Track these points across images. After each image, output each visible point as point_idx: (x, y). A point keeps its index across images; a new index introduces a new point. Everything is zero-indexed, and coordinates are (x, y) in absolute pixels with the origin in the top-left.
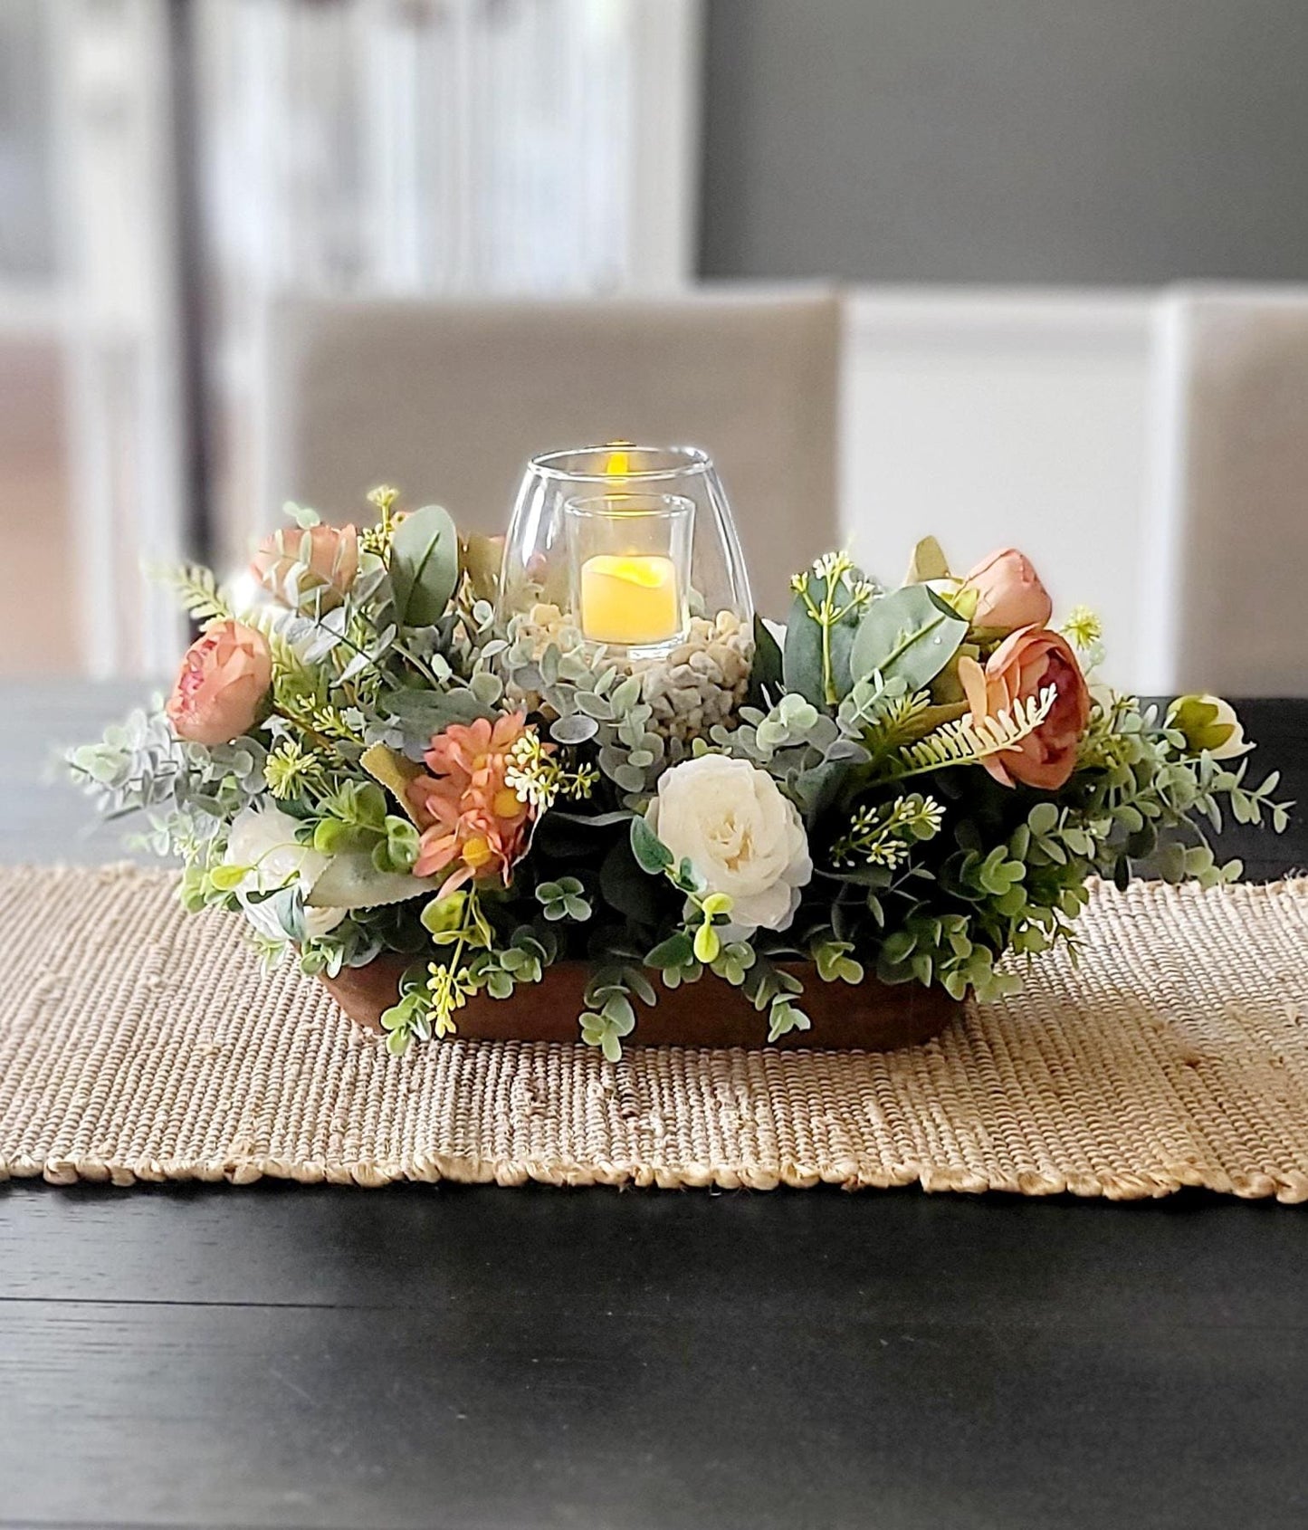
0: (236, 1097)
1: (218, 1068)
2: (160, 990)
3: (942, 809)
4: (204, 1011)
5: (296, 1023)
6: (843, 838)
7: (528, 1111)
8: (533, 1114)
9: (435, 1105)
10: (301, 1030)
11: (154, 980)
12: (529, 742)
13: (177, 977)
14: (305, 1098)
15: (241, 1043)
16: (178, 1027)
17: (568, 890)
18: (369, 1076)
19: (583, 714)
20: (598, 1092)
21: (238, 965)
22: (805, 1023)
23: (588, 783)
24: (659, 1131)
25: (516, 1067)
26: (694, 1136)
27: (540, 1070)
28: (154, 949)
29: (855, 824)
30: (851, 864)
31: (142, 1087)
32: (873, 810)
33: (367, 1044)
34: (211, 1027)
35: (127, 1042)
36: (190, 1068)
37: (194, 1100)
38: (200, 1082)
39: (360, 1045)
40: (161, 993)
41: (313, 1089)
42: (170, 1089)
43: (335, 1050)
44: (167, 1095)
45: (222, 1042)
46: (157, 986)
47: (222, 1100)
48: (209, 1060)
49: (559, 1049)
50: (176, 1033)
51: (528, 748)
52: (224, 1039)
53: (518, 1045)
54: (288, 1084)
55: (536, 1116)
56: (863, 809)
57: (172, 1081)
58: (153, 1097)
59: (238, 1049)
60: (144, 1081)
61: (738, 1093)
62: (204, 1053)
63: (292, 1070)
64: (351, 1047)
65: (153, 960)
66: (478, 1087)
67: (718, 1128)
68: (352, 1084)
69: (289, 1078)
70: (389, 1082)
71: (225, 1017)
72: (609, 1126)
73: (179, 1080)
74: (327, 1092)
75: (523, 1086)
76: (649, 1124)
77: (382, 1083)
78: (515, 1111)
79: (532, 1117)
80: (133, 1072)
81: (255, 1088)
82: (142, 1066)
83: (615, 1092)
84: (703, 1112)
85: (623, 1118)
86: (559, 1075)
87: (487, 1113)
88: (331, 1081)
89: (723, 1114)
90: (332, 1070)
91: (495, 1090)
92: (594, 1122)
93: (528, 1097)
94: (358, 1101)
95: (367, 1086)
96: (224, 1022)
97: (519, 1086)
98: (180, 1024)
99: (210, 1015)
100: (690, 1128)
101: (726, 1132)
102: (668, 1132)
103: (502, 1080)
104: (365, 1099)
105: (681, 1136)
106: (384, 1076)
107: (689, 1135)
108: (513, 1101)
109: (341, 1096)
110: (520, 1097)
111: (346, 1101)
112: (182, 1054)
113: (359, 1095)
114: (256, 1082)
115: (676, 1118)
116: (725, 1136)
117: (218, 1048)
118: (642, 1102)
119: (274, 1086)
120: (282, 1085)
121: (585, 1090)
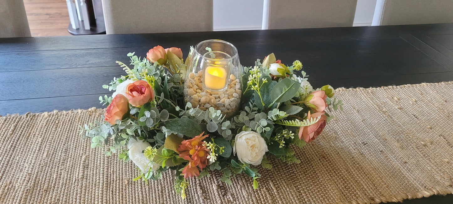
1: (130, 190)
4: (122, 164)
7: (203, 197)
14: (153, 200)
15: (133, 178)
16: (118, 173)
18: (165, 187)
20: (216, 187)
23: (223, 151)
24: (232, 200)
25: (195, 178)
26: (240, 201)
27: (200, 178)
31: (114, 202)
34: (125, 172)
36: (124, 191)
38: (127, 197)
41: (154, 196)
42: (121, 201)
45: (129, 178)
50: (118, 176)
54: (148, 194)
59: (133, 181)
60: (114, 198)
61: (243, 181)
62: (126, 183)
67: (244, 197)
68: (162, 192)
69: (147, 192)
70: (170, 190)
71: (127, 167)
72: (221, 200)
73: (122, 197)
74: (157, 196)
75: (199, 187)
76: (229, 198)
77: (168, 190)
78: (200, 197)
79: (205, 200)
80: (111, 195)
81: (141, 198)
82: (112, 191)
83: (218, 186)
84: (238, 190)
85: (223, 196)
86: (205, 180)
87: (194, 199)
88: (157, 191)
89: (243, 191)
90: (156, 187)
91: (193, 189)
92: (218, 200)
93: (201, 191)
94: (165, 199)
95: (165, 192)
96: (127, 169)
97: (198, 187)
98: (118, 171)
99: (124, 166)
100: (238, 198)
101: (246, 198)
102: (234, 200)
103: (194, 184)
104: (166, 199)
105: (237, 202)
106: (168, 187)
107: (238, 201)
108: (198, 193)
109: (161, 198)
110: (200, 192)
111: (162, 200)
112: (121, 184)
113: (164, 196)
114: (140, 195)
115: (234, 194)
116: (246, 200)
117: (129, 180)
118: (225, 188)
119: (145, 196)
120: (146, 195)
121: (212, 186)
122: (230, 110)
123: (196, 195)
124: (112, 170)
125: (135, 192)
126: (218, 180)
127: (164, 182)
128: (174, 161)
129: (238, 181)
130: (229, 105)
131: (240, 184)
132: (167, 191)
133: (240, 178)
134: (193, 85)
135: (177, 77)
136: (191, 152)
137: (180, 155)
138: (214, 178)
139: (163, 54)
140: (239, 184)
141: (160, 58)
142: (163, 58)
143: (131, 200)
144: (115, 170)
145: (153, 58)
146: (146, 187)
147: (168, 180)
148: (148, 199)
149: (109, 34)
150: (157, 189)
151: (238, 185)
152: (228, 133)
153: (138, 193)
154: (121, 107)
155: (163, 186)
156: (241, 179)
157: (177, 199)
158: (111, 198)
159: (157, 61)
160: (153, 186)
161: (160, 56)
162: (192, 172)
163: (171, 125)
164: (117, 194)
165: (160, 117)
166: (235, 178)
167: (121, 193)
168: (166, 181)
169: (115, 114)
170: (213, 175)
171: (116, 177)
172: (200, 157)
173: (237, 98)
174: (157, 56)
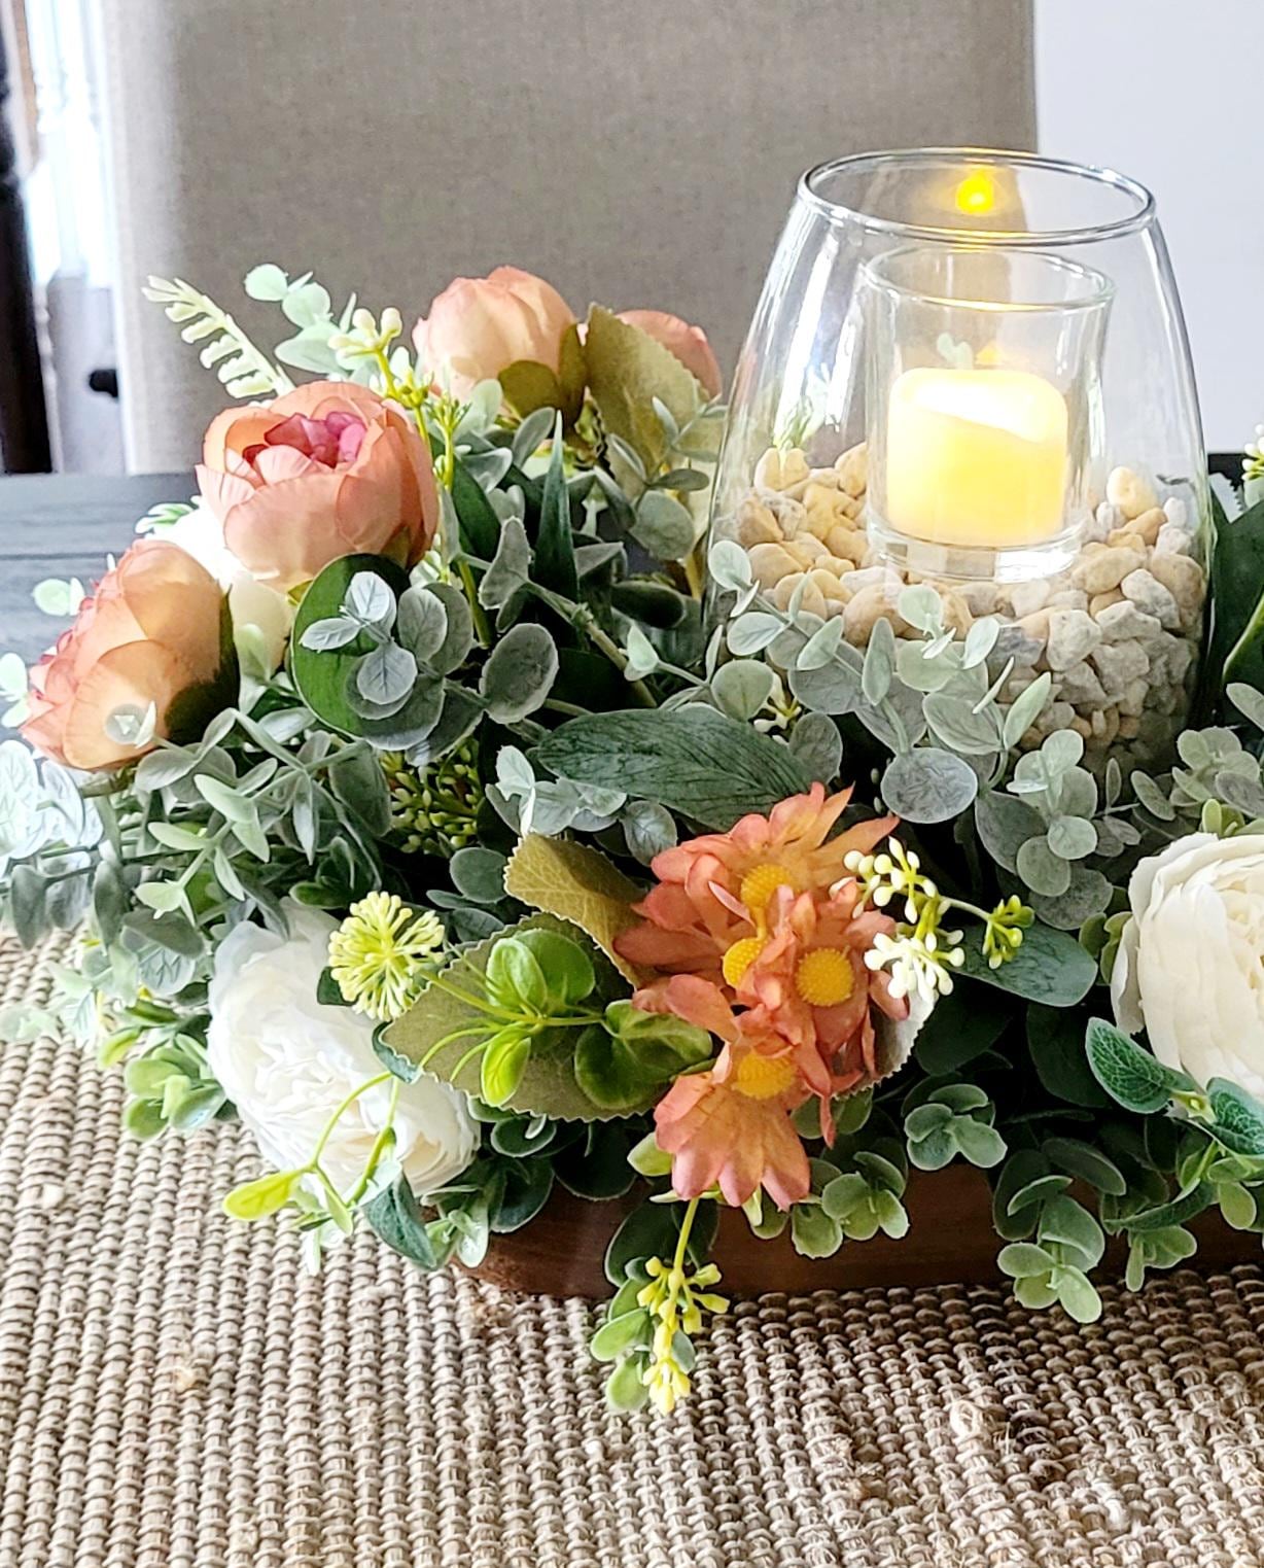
0: (266, 1511)
1: (214, 1427)
2: (66, 1217)
4: (162, 1264)
5: (348, 1283)
7: (855, 1490)
8: (865, 1498)
9: (669, 1492)
10: (360, 1307)
11: (52, 1195)
13: (94, 1180)
14: (403, 1497)
15: (248, 1352)
16: (116, 1320)
17: (961, 1108)
18: (518, 1418)
19: (940, 743)
20: (974, 1424)
21: (208, 1138)
24: (1116, 1514)
25: (793, 1364)
26: (1187, 1521)
27: (841, 1366)
28: (42, 1110)
31: (66, 1499)
33: (496, 1331)
34: (183, 1310)
35: (19, 1368)
36: (155, 1433)
37: (180, 1528)
38: (185, 1472)
39: (484, 1336)
40: (70, 1225)
41: (417, 1470)
42: (124, 1497)
43: (439, 1347)
44: (122, 1515)
45: (209, 1349)
46: (59, 1208)
47: (236, 1524)
48: (191, 1405)
49: (861, 1305)
50: (116, 1335)
51: (895, 873)
52: (213, 1343)
53: (783, 1303)
54: (363, 1460)
55: (874, 1502)
57: (125, 1477)
58: (92, 1527)
59: (246, 1369)
60: (69, 1480)
61: (1229, 1392)
62: (180, 1386)
63: (363, 1418)
64: (467, 1340)
65: (43, 1143)
66: (737, 1429)
67: (1226, 1493)
68: (490, 1445)
69: (362, 1441)
70: (563, 1434)
71: (205, 1279)
72: (1019, 1512)
73: (139, 1470)
74: (445, 1475)
75: (824, 1418)
76: (1093, 1498)
77: (549, 1436)
78: (827, 1487)
79: (867, 1505)
80: (41, 1455)
81: (298, 1479)
82: (58, 1435)
83: (1001, 1418)
84: (1181, 1450)
85: (1040, 1484)
86: (882, 1378)
87: (773, 1500)
88: (447, 1442)
89: (1219, 1452)
90: (442, 1410)
91: (773, 1438)
92: (988, 1505)
93: (843, 1445)
94: (512, 1493)
95: (522, 1448)
96: (205, 1293)
97: (817, 1422)
98: (120, 1307)
99: (174, 1276)
100: (1172, 1500)
101: (1243, 1502)
102: (1132, 1514)
103: (779, 1403)
104: (525, 1486)
105: (1162, 1524)
106: (548, 1418)
107: (1175, 1520)
108: (816, 1462)
109: (476, 1483)
110: (827, 1449)
111: (489, 1498)
112: (135, 1391)
113: (511, 1475)
114: (298, 1462)
115: (1138, 1474)
116: (1245, 1514)
117: (206, 1368)
118: (1059, 1435)
119: (335, 1467)
120: (351, 1462)
121: (945, 1419)
122: (1098, 716)
123: (792, 1470)
124: (69, 1297)
125: (252, 1444)
126: (1000, 1381)
127: (517, 1385)
128: (589, 1077)
129: (1180, 1385)
130: (1090, 660)
131: (1198, 1406)
132: (535, 1442)
133: (1203, 1372)
134: (786, 526)
135: (660, 522)
136: (736, 962)
137: (637, 994)
138: (964, 1362)
139: (551, 328)
140: (1187, 1407)
141: (518, 356)
142: (552, 363)
143: (209, 1498)
144: (96, 1300)
145: (463, 351)
146: (349, 1414)
147: (557, 1369)
148: (364, 1492)
149: (147, 469)
150: (445, 1426)
151: (1176, 1412)
152: (1067, 841)
153: (281, 1450)
154: (160, 616)
155: (505, 1407)
156: (1211, 1380)
157: (622, 1493)
158: (40, 1472)
159: (500, 379)
160: (414, 1403)
161: (522, 345)
162: (743, 1152)
163: (573, 742)
164: (99, 1451)
165: (487, 696)
166: (1155, 1370)
167: (128, 1443)
168: (532, 1377)
169: (106, 658)
170: (959, 1349)
171: (104, 1343)
172: (813, 1008)
173: (1162, 611)
174: (494, 333)
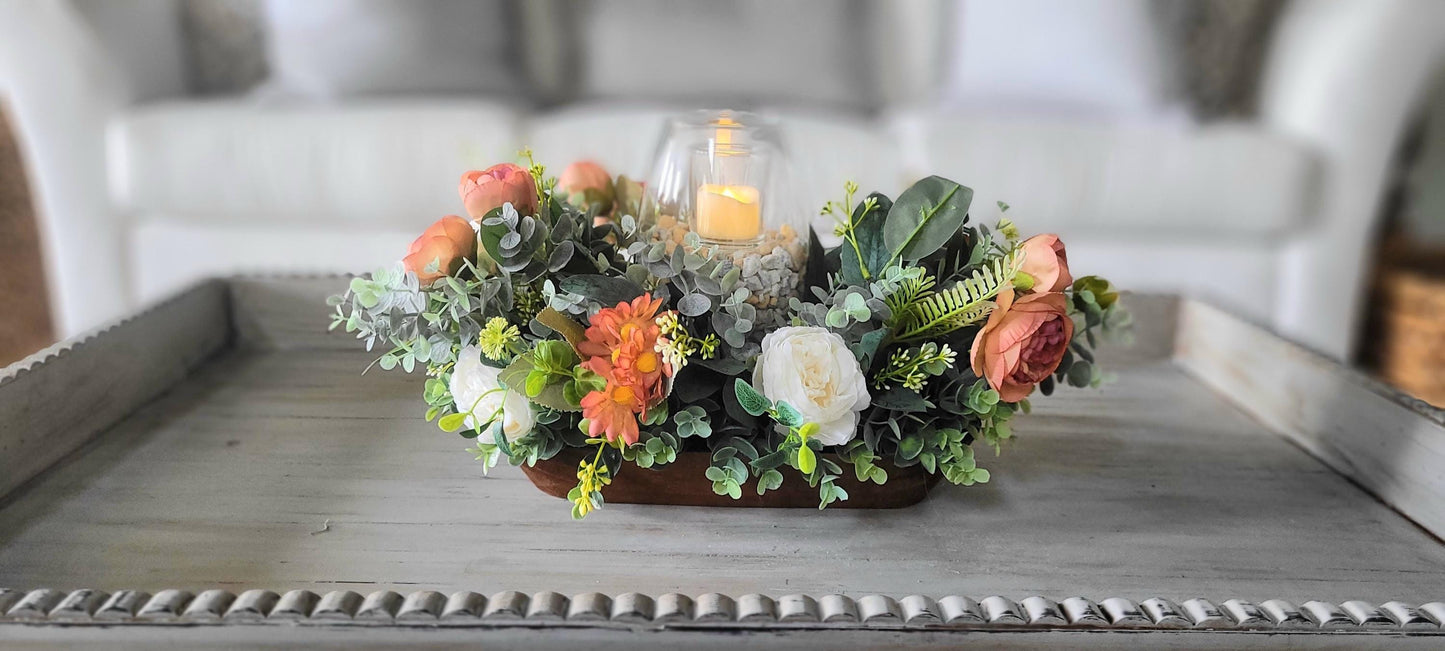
3: (954, 354)
6: (883, 370)
12: (670, 318)
17: (694, 414)
19: (701, 292)
22: (844, 496)
23: (712, 349)
29: (894, 361)
30: (888, 388)
32: (907, 351)
51: (669, 322)
56: (899, 350)
128: (568, 396)
137: (582, 364)
163: (571, 282)
172: (642, 373)
